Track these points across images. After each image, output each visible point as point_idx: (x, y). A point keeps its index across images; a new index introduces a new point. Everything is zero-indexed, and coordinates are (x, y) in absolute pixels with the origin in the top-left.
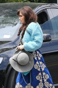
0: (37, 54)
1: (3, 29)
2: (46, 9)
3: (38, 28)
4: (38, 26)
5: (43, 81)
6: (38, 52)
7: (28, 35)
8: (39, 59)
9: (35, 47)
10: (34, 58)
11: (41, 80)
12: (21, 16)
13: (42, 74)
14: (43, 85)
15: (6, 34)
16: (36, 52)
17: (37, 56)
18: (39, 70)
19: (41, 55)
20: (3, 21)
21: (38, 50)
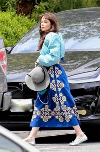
5: (60, 103)
9: (50, 62)
11: (57, 103)
13: (58, 95)
16: (54, 68)
17: (54, 73)
19: (60, 72)
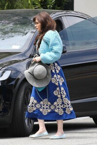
0: (55, 67)
1: (12, 38)
2: (61, 17)
3: (56, 37)
4: (56, 34)
6: (56, 64)
7: (45, 45)
8: (58, 72)
10: (51, 71)
11: (59, 96)
12: (38, 23)
14: (61, 101)
15: (15, 44)
16: (54, 64)
17: (55, 69)
18: (57, 84)
19: (59, 68)
20: (12, 29)
21: (56, 62)
